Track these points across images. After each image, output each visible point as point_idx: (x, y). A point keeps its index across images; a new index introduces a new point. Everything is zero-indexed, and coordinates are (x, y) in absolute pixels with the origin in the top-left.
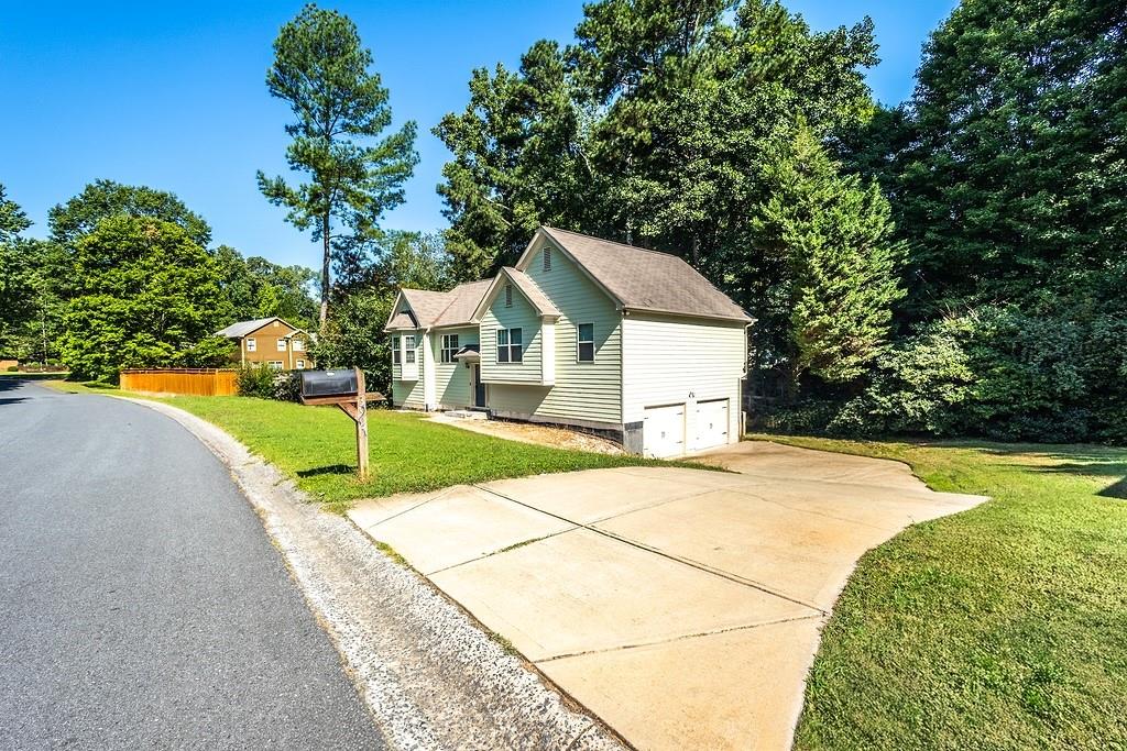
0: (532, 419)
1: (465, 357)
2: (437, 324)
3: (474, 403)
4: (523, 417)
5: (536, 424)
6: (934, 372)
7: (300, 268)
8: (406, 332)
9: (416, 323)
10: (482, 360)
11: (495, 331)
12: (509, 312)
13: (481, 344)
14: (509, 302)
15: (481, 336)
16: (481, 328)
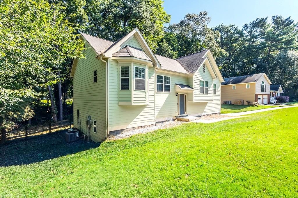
3: (179, 114)
10: (194, 92)
11: (199, 80)
12: (204, 74)
13: (193, 85)
14: (204, 70)
15: (194, 81)
16: (194, 78)
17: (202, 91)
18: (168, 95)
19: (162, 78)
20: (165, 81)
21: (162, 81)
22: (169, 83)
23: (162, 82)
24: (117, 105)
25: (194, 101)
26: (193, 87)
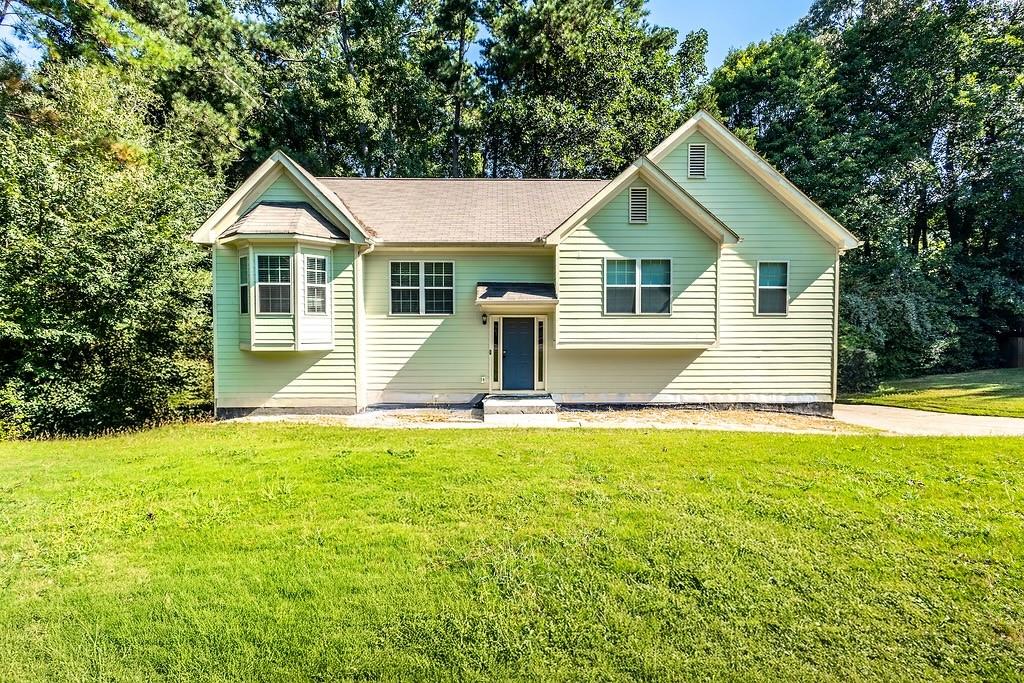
2: (392, 238)
3: (497, 384)
5: (665, 407)
8: (308, 246)
10: (559, 308)
11: (599, 261)
12: (637, 231)
13: (558, 282)
14: (639, 214)
15: (558, 268)
16: (558, 254)
17: (619, 302)
18: (439, 322)
19: (416, 271)
20: (428, 279)
21: (415, 279)
22: (449, 282)
23: (415, 283)
24: (238, 350)
25: (560, 343)
26: (558, 288)
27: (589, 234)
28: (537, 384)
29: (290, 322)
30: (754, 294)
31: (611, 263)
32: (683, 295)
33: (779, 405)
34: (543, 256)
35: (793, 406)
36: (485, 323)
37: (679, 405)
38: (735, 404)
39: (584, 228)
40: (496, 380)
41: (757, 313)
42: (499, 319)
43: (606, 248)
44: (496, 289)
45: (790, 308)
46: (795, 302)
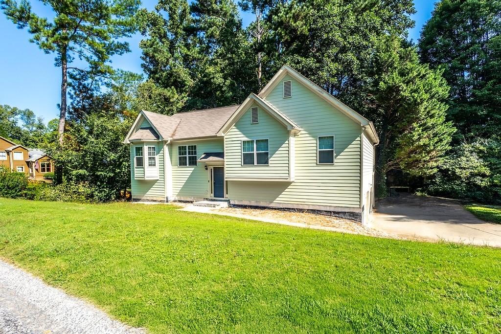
0: (272, 205)
1: (205, 162)
2: (175, 138)
3: (213, 195)
4: (262, 204)
5: (275, 209)
6: (471, 171)
7: (9, 107)
8: (148, 143)
9: (157, 136)
10: (225, 163)
11: (240, 142)
12: (255, 127)
13: (225, 151)
14: (255, 120)
15: (225, 146)
16: (225, 140)
17: (248, 160)
18: (193, 169)
19: (186, 149)
20: (189, 152)
21: (186, 152)
22: (195, 154)
23: (185, 154)
25: (226, 178)
26: (225, 154)
27: (237, 130)
28: (225, 195)
29: (143, 169)
30: (317, 154)
31: (244, 142)
32: (274, 156)
33: (331, 212)
34: (219, 141)
35: (338, 213)
36: (207, 169)
37: (281, 209)
38: (308, 210)
39: (234, 127)
40: (212, 193)
41: (318, 164)
42: (212, 167)
43: (242, 135)
44: (208, 155)
45: (335, 161)
46: (338, 157)
